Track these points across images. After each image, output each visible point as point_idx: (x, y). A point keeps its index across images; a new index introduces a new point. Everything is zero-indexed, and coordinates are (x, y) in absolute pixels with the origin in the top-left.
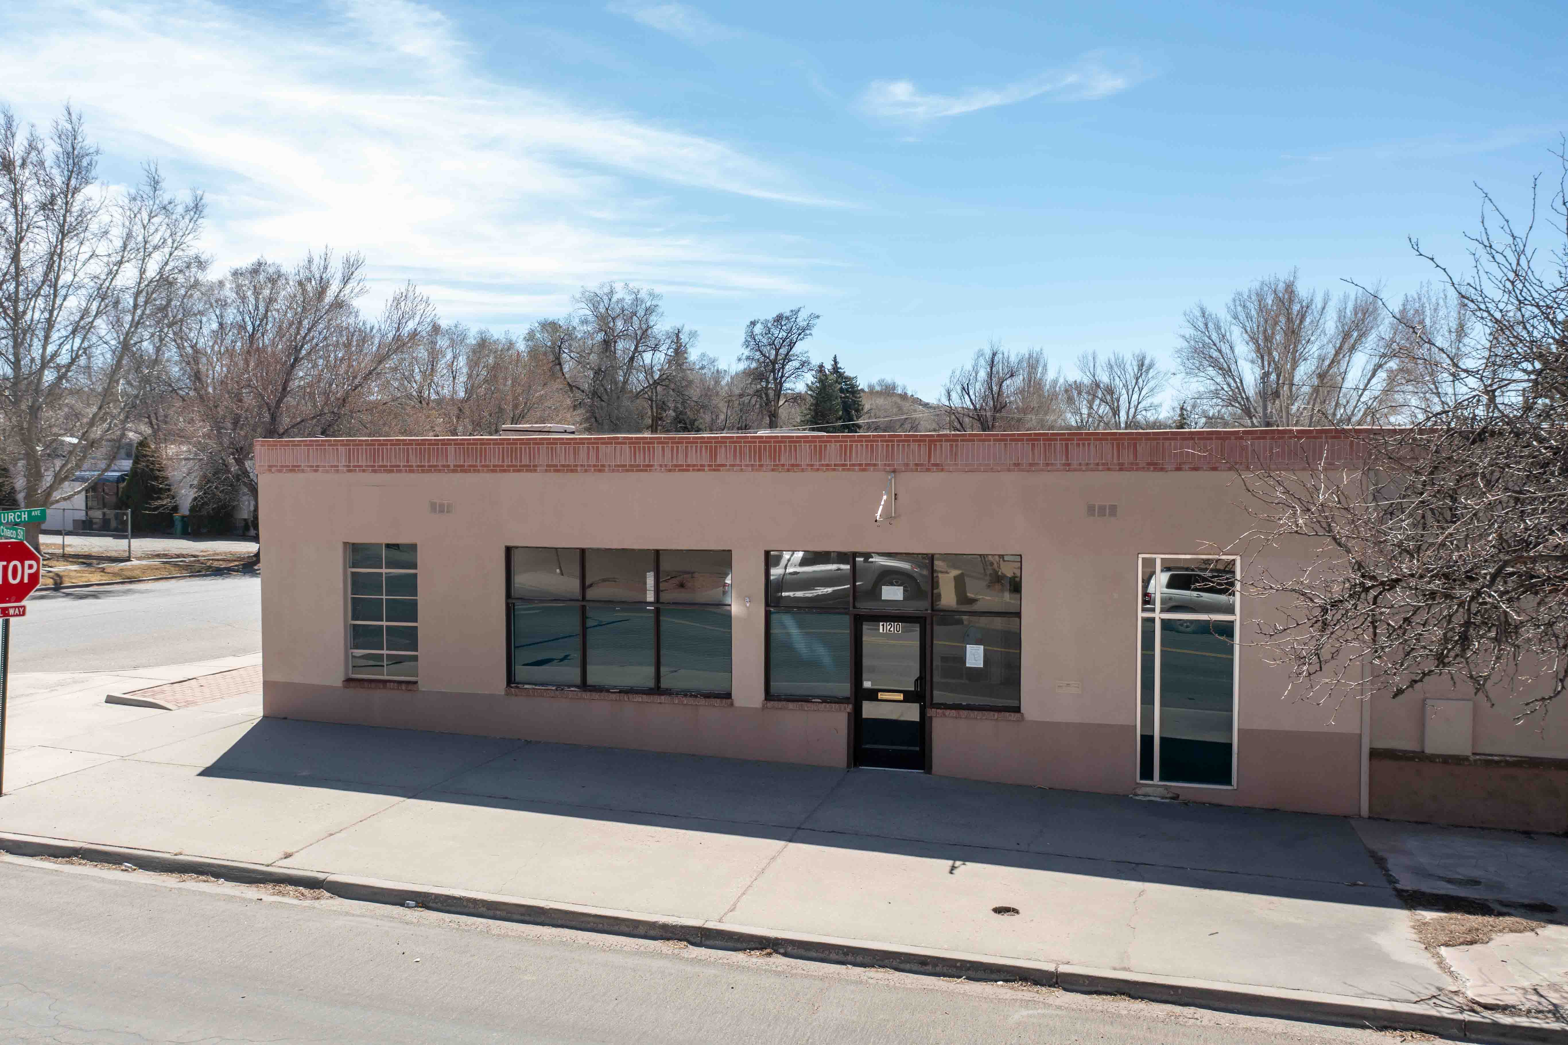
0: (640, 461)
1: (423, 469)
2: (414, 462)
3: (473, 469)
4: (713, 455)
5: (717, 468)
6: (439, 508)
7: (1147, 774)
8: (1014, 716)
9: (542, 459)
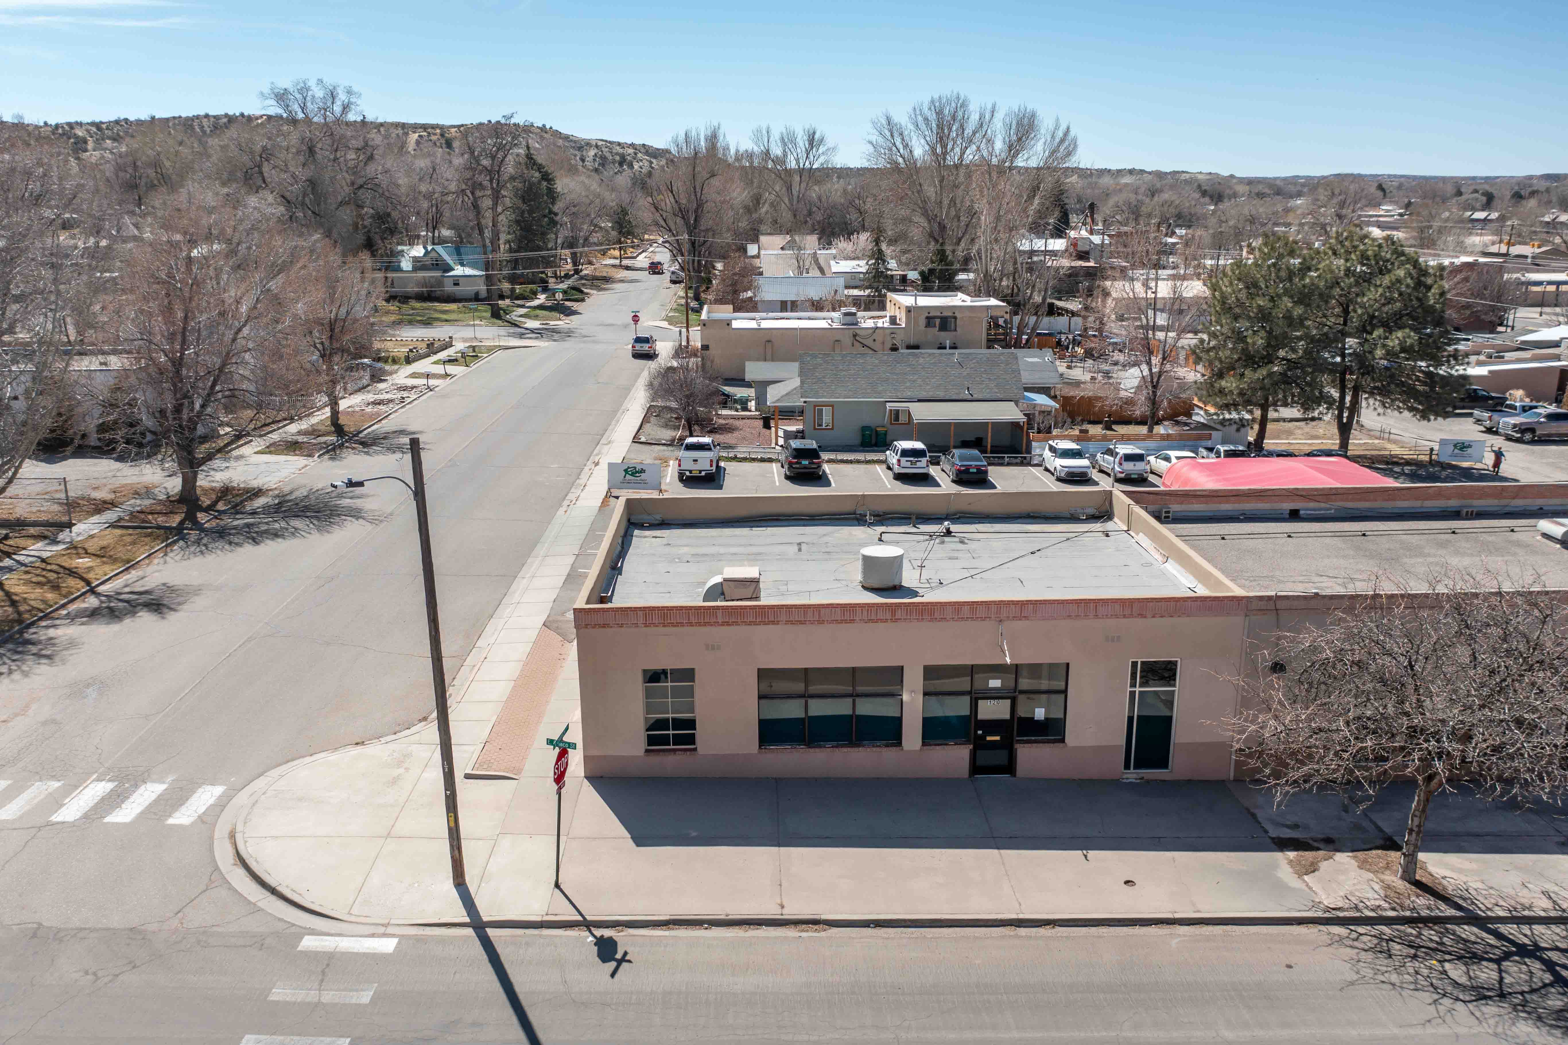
0: (847, 617)
1: (699, 624)
2: (693, 620)
3: (736, 623)
4: (893, 613)
5: (897, 620)
6: (711, 647)
7: (1127, 766)
8: (1061, 745)
9: (783, 618)
